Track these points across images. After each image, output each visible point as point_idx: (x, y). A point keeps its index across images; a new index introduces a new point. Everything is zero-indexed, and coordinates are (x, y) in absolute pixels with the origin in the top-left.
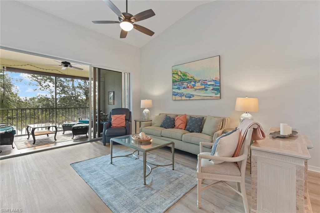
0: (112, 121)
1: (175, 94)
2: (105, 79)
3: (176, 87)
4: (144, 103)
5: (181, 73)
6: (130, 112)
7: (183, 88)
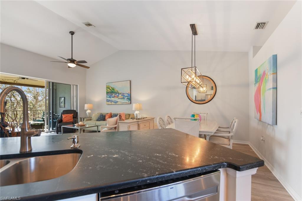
0: (63, 118)
1: (108, 101)
2: (56, 87)
3: (108, 96)
4: (86, 106)
5: (111, 88)
6: (77, 113)
7: (113, 97)
